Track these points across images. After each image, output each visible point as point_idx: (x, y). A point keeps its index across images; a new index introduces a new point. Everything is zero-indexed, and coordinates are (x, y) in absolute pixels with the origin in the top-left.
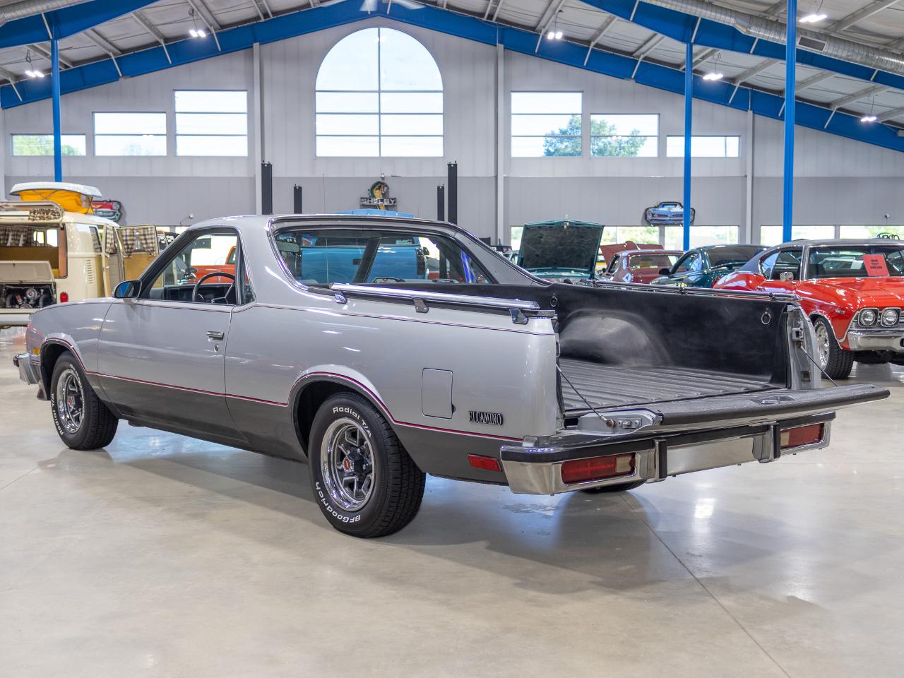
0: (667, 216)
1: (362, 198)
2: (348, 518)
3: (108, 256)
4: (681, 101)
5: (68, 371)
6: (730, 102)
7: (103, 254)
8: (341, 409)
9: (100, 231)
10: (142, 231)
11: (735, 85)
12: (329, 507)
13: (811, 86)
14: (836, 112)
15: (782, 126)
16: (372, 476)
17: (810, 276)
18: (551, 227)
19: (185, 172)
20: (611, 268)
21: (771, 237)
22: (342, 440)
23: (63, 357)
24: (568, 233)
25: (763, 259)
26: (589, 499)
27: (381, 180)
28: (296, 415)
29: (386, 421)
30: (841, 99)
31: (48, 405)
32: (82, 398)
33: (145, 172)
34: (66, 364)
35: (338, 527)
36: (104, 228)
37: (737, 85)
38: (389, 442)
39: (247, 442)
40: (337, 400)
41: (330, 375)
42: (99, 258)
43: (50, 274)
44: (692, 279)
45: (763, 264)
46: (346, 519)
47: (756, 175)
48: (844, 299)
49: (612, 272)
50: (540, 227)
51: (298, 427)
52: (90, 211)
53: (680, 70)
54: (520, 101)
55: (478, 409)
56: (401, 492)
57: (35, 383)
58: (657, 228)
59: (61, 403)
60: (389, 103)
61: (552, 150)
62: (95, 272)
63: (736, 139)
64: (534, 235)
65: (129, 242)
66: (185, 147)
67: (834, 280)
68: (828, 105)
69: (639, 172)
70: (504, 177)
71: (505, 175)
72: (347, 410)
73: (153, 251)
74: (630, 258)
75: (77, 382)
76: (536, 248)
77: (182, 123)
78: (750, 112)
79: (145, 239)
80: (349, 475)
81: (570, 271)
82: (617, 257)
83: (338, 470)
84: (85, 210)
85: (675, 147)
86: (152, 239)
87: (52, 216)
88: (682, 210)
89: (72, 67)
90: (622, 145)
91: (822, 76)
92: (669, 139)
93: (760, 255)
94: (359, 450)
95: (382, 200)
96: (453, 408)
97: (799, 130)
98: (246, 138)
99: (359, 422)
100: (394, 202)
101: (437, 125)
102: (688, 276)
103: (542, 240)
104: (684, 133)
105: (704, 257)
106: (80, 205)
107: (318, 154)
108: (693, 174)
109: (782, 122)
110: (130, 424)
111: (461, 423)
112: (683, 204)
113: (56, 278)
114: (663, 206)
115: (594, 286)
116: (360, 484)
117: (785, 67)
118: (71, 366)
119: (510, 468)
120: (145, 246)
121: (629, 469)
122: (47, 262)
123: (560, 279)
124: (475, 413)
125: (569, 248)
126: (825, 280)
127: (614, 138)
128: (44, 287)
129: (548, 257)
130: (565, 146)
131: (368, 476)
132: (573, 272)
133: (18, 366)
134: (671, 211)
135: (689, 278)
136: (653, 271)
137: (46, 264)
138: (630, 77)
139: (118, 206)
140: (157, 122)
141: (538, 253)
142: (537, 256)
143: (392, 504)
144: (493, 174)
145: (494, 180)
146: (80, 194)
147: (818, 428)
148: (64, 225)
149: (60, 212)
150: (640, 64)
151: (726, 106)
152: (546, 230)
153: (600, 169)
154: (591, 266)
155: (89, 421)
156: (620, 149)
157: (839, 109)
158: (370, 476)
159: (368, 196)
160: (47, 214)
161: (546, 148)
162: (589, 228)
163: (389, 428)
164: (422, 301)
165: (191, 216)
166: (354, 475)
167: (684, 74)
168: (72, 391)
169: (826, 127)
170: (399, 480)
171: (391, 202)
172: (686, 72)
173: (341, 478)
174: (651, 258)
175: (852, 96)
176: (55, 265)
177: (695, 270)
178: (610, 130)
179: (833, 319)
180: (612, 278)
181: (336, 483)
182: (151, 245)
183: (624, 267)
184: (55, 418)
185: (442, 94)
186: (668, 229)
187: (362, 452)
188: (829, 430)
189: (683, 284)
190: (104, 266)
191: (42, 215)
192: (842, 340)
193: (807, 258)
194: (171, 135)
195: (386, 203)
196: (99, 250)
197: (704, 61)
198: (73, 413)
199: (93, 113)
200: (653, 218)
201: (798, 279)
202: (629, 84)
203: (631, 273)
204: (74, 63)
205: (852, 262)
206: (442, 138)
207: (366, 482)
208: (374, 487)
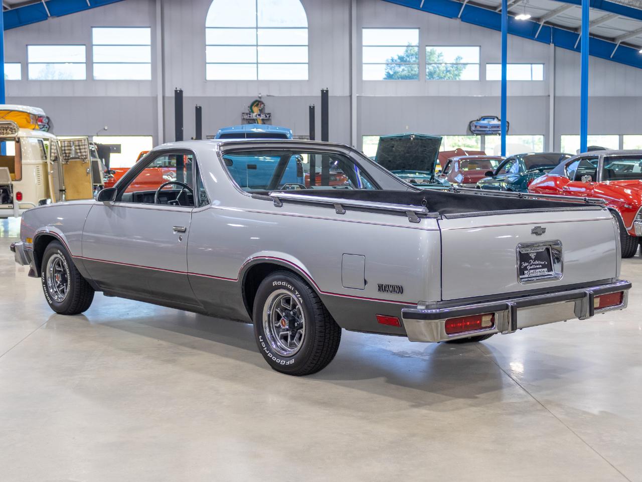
0: (486, 127)
1: (243, 113)
2: (285, 362)
3: (53, 163)
4: (498, 36)
5: (55, 255)
6: (536, 37)
7: (48, 161)
8: (279, 283)
9: (45, 142)
10: (77, 142)
11: (540, 23)
12: (270, 354)
13: (600, 25)
14: (619, 46)
15: (579, 56)
16: (303, 331)
17: (604, 179)
18: (401, 139)
19: (101, 93)
20: (445, 169)
21: (570, 145)
22: (278, 305)
23: (52, 245)
24: (413, 143)
25: (568, 165)
26: (453, 348)
27: (258, 99)
28: (243, 287)
29: (313, 291)
30: (624, 34)
31: (39, 281)
32: (68, 276)
33: (68, 93)
34: (55, 250)
35: (277, 368)
36: (49, 140)
37: (542, 23)
38: (315, 306)
39: (202, 307)
40: (277, 277)
41: (267, 258)
42: (45, 164)
43: (7, 176)
44: (511, 180)
45: (568, 169)
46: (283, 362)
47: (557, 95)
48: (631, 197)
49: (447, 173)
50: (392, 139)
51: (245, 297)
52: (37, 127)
53: (497, 11)
54: (370, 36)
55: (384, 282)
56: (324, 342)
57: (27, 264)
58: (479, 137)
59: (50, 280)
60: (265, 37)
61: (391, 73)
62: (42, 176)
63: (541, 66)
64: (388, 145)
65: (67, 152)
66: (99, 73)
67: (623, 182)
68: (613, 39)
69: (464, 93)
70: (357, 97)
71: (357, 95)
72: (284, 284)
73: (86, 158)
74: (461, 162)
75: (62, 263)
76: (388, 155)
77: (98, 54)
78: (552, 45)
79: (80, 149)
80: (284, 330)
81: (415, 173)
82: (450, 162)
83: (275, 326)
84: (33, 127)
85: (494, 72)
86: (85, 149)
87: (10, 132)
88: (499, 123)
89: (10, 9)
90: (448, 69)
91: (609, 17)
92: (488, 66)
93: (566, 162)
94: (292, 313)
95: (259, 115)
96: (365, 282)
97: (591, 59)
98: (150, 65)
99: (293, 292)
100: (269, 117)
101: (303, 54)
102: (508, 177)
103: (394, 149)
104: (501, 61)
105: (520, 162)
106: (29, 123)
107: (208, 78)
108: (508, 94)
109: (579, 53)
110: (104, 294)
111: (371, 293)
112: (500, 118)
113: (13, 181)
114: (484, 119)
115: (455, 192)
116: (293, 337)
117: (581, 10)
118: (59, 251)
119: (408, 324)
120: (79, 154)
121: (490, 324)
122: (7, 168)
123: (407, 180)
124: (382, 285)
125: (415, 155)
126: (616, 182)
127: (443, 65)
128: (2, 188)
129: (398, 162)
130: (402, 70)
131: (298, 331)
132: (417, 174)
133: (14, 251)
134: (491, 123)
135: (509, 179)
136: (479, 173)
137: (6, 170)
138: (457, 17)
139: (47, 120)
140: (78, 52)
141: (390, 159)
142: (390, 161)
143: (318, 351)
144: (348, 94)
145: (349, 98)
146: (29, 113)
147: (619, 295)
148: (19, 138)
149: (16, 129)
150: (465, 7)
151: (534, 40)
152: (397, 141)
153: (433, 90)
154: (431, 169)
155: (73, 292)
156: (446, 72)
157: (622, 43)
158: (301, 331)
159: (248, 112)
160: (6, 130)
161: (387, 71)
162: (431, 139)
163: (316, 296)
164: (340, 206)
165: (106, 128)
166: (287, 330)
167: (500, 15)
168: (58, 270)
169: (611, 56)
170: (324, 333)
171: (266, 117)
172: (502, 13)
173: (278, 333)
174: (477, 162)
175: (632, 33)
176: (12, 171)
177: (513, 172)
178: (438, 56)
179: (622, 212)
180: (447, 178)
181: (274, 337)
182: (84, 154)
183: (456, 170)
184: (44, 291)
185: (307, 30)
186: (488, 138)
187: (294, 314)
188: (627, 296)
189: (504, 183)
190: (49, 170)
191: (2, 131)
192: (630, 228)
193: (602, 165)
194: (89, 62)
195: (263, 116)
196: (44, 158)
197: (516, 5)
198: (59, 287)
199: (27, 45)
200: (476, 129)
201: (596, 181)
202: (456, 22)
203: (462, 174)
204: (12, 6)
205: (633, 166)
206: (307, 65)
207: (297, 336)
208: (304, 339)
